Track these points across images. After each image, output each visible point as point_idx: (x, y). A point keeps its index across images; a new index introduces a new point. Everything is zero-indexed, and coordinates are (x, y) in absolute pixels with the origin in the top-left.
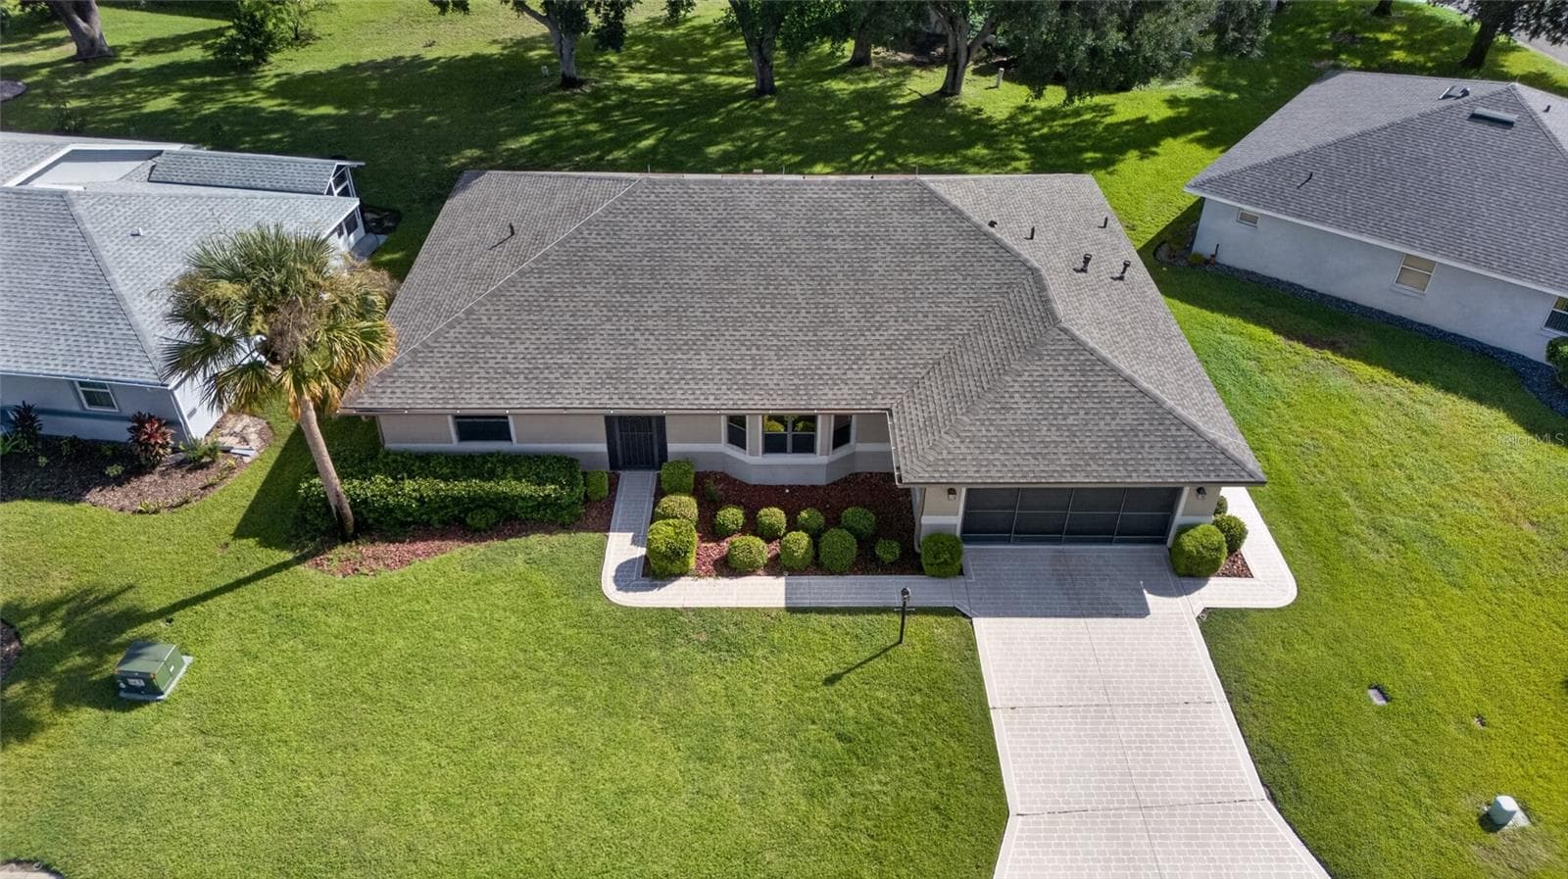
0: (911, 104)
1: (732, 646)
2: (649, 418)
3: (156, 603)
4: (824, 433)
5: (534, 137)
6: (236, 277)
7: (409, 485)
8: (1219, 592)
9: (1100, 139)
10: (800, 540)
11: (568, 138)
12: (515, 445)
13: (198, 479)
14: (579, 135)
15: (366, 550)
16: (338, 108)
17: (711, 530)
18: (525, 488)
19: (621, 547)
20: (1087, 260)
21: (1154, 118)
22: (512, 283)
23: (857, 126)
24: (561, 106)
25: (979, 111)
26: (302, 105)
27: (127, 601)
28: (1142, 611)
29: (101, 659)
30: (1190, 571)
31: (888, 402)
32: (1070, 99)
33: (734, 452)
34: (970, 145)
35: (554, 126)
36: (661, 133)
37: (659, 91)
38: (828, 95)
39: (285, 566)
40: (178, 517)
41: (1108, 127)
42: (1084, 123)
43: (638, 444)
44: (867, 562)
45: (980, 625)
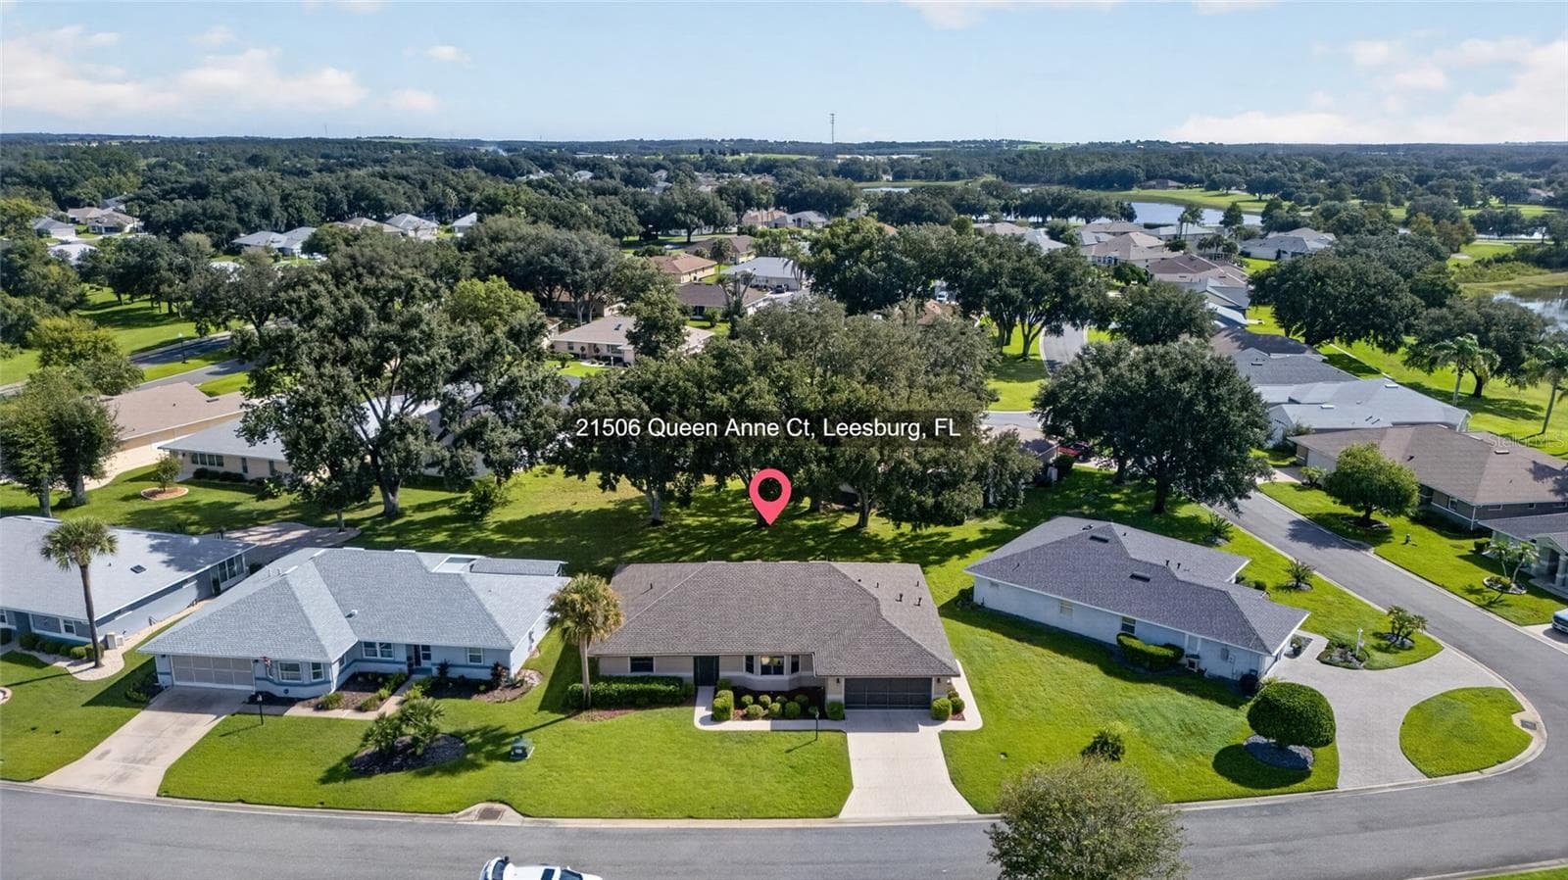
0: (841, 532)
1: (748, 742)
2: (713, 657)
3: (517, 730)
4: (787, 664)
5: (640, 551)
6: (577, 592)
7: (614, 686)
8: (950, 725)
9: (940, 549)
10: (777, 706)
11: (657, 551)
12: (655, 673)
13: (517, 692)
14: (664, 549)
15: (595, 713)
16: (533, 538)
17: (740, 705)
18: (662, 687)
19: (701, 711)
20: (901, 596)
21: (971, 539)
22: (655, 605)
23: (811, 543)
24: (652, 535)
25: (877, 535)
26: (514, 537)
27: (504, 730)
28: (918, 730)
29: (498, 748)
30: (939, 717)
31: (814, 650)
32: (914, 528)
33: (749, 675)
34: (870, 552)
35: (648, 545)
36: (706, 548)
37: (704, 526)
38: (797, 527)
39: (561, 720)
40: (513, 704)
41: (946, 544)
42: (933, 542)
43: (707, 671)
44: (804, 714)
45: (850, 735)
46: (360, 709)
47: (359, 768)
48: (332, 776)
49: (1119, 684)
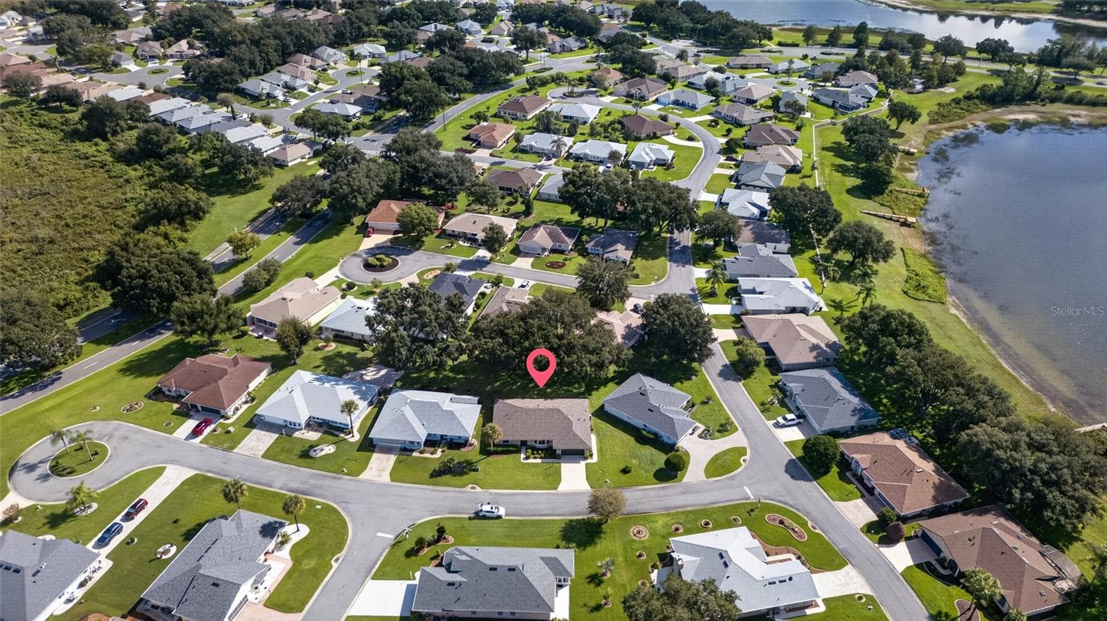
1: (535, 467)
2: (525, 441)
3: (475, 461)
4: (546, 443)
7: (499, 448)
8: (589, 461)
10: (543, 455)
12: (510, 444)
13: (472, 448)
15: (495, 456)
17: (533, 454)
18: (511, 449)
19: (523, 456)
27: (471, 461)
28: (580, 463)
29: (471, 467)
30: (586, 459)
31: (553, 439)
33: (535, 445)
39: (485, 458)
40: (472, 452)
43: (524, 443)
44: (550, 457)
45: (562, 465)
46: (432, 454)
47: (436, 474)
48: (432, 476)
49: (638, 445)
